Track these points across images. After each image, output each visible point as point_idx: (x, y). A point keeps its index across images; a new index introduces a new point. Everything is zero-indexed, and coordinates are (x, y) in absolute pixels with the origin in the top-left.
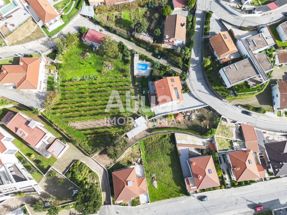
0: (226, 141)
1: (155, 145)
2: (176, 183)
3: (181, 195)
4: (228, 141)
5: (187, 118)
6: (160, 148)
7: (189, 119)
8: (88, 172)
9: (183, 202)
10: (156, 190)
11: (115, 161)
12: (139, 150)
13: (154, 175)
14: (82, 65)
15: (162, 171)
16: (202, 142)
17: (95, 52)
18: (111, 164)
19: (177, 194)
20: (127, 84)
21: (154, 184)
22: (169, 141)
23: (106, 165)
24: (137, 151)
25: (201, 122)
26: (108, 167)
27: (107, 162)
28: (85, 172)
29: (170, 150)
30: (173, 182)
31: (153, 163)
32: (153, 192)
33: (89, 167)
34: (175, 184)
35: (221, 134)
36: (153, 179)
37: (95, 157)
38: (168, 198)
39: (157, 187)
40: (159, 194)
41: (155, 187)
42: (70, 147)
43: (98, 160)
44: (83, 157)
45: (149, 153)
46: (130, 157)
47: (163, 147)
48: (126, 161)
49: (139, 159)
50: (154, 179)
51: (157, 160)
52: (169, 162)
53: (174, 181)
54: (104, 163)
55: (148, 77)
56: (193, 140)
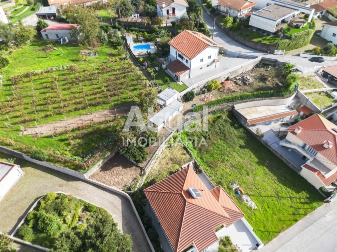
0: (320, 96)
1: (209, 135)
2: (289, 187)
3: (315, 204)
4: (322, 94)
5: (240, 82)
6: (220, 139)
7: (245, 84)
8: (80, 210)
9: (329, 218)
10: (257, 214)
11: (141, 172)
12: (183, 150)
13: (235, 187)
14: (44, 59)
15: (248, 174)
16: (285, 108)
17: (63, 45)
18: (135, 179)
19: (306, 206)
20: (126, 66)
21: (245, 202)
22: (230, 123)
23: (125, 186)
24: (180, 152)
25: (264, 82)
26: (129, 189)
27: (125, 179)
28: (73, 212)
29: (240, 137)
30: (281, 187)
31: (221, 166)
32: (254, 219)
33: (81, 201)
34: (288, 189)
35: (305, 88)
36: (238, 194)
37: (93, 176)
38: (296, 221)
39: (256, 207)
40: (270, 219)
41: (251, 208)
42: (26, 174)
43: (103, 180)
44: (61, 185)
45: (204, 151)
46: (170, 165)
47: (225, 136)
48: (166, 174)
49: (191, 164)
50: (241, 192)
51: (226, 158)
52: (251, 156)
53: (283, 185)
54: (119, 183)
55: (155, 54)
56: (269, 110)
